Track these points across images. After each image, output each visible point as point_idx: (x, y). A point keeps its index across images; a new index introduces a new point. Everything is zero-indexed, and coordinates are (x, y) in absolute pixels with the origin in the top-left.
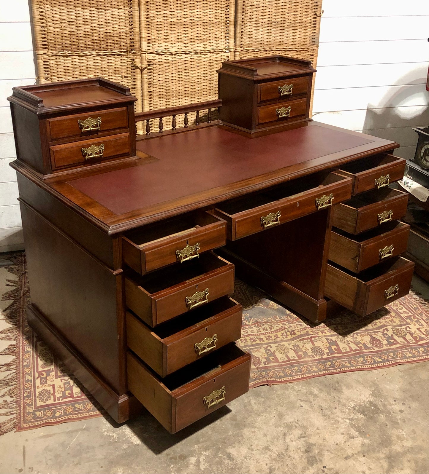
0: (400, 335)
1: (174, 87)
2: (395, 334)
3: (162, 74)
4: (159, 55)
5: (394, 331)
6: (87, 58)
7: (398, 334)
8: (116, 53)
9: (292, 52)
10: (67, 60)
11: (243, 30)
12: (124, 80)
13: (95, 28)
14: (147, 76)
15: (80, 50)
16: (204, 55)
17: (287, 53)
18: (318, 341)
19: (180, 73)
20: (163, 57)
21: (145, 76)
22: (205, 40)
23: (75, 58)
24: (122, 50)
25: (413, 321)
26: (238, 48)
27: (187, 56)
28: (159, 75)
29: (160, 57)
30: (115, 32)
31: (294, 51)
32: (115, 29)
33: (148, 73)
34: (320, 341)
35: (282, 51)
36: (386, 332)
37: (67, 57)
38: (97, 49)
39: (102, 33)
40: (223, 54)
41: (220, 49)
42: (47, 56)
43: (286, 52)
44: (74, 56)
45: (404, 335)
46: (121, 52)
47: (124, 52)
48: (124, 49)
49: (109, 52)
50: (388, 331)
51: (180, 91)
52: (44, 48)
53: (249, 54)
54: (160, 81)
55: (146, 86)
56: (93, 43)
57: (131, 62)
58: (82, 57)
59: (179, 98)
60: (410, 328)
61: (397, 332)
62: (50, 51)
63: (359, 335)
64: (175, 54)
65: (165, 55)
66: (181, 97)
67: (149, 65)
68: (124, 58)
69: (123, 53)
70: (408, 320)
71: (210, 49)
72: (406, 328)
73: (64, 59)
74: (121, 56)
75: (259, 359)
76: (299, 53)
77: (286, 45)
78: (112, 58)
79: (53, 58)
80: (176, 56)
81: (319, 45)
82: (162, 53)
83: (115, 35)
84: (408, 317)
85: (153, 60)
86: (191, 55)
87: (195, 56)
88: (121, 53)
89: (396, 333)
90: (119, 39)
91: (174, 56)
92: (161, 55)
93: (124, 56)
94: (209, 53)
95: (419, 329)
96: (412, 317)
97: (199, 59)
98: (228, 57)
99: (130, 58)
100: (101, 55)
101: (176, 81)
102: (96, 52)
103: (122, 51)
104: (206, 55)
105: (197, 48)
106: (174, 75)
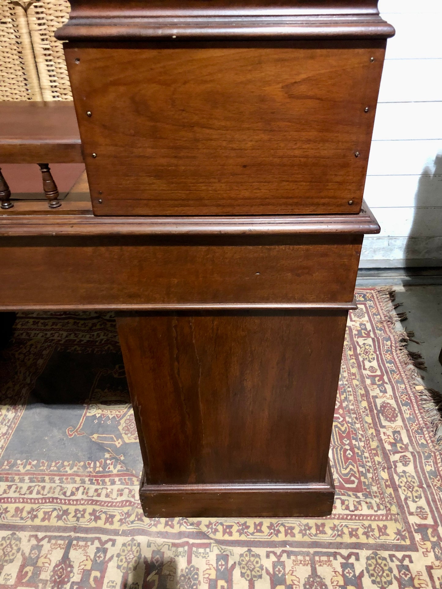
0: (378, 579)
2: (368, 572)
5: (370, 565)
7: (375, 575)
18: (201, 557)
25: (429, 540)
34: (204, 560)
36: (352, 560)
45: (385, 583)
50: (357, 559)
60: (411, 562)
61: (374, 570)
63: (293, 557)
70: (418, 537)
72: (404, 557)
75: (71, 572)
84: (422, 529)
89: (371, 572)
95: (429, 569)
96: (430, 531)
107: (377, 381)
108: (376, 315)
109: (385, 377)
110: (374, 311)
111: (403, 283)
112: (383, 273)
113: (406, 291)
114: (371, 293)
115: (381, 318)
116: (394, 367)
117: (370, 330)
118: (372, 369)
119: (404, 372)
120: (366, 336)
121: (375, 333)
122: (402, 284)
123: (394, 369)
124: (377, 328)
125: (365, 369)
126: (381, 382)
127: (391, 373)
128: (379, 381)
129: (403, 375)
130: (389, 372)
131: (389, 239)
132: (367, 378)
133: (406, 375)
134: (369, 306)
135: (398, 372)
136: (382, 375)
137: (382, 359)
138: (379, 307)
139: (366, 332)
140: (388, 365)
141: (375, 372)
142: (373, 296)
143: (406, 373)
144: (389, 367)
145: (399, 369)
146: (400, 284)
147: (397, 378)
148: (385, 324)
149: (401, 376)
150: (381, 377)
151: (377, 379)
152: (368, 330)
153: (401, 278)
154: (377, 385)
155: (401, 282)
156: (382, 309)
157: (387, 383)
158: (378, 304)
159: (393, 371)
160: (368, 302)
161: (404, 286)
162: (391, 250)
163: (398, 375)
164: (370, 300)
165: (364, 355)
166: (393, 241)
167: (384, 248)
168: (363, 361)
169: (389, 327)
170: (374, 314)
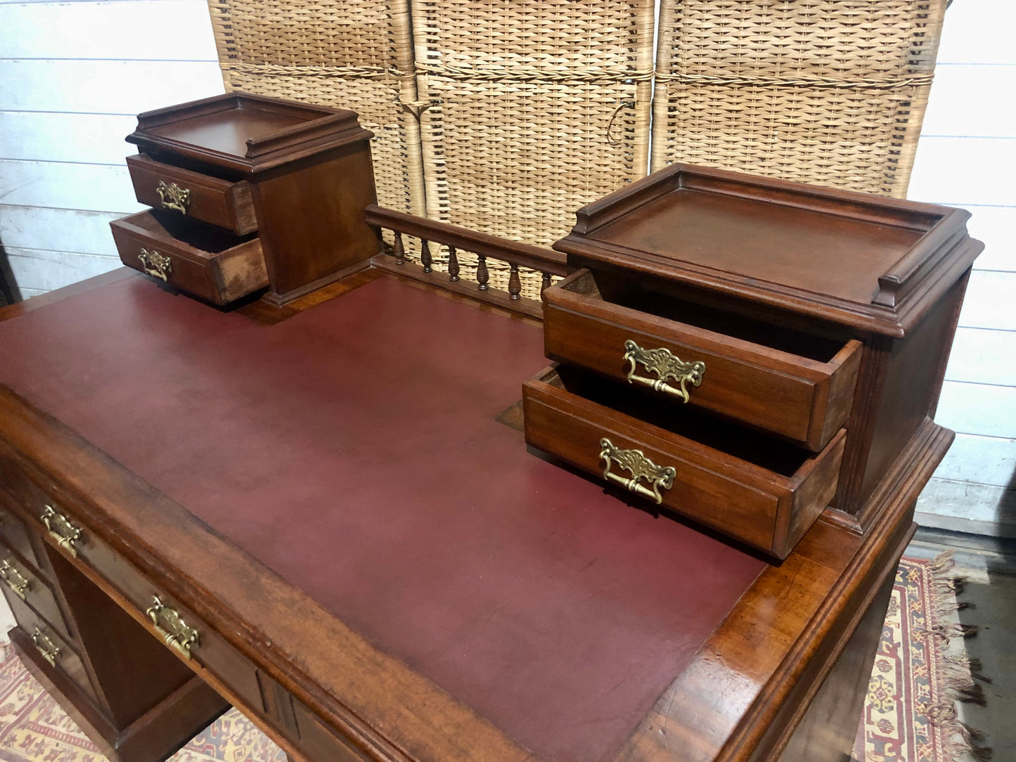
1: (495, 159)
3: (465, 127)
4: (455, 79)
6: (308, 81)
8: (362, 74)
9: (833, 90)
10: (273, 84)
11: (679, 25)
12: (385, 136)
13: (318, 15)
14: (429, 127)
15: (294, 64)
16: (568, 86)
17: (817, 94)
19: (508, 127)
20: (466, 84)
21: (427, 127)
22: (572, 46)
23: (287, 81)
24: (375, 67)
26: (665, 74)
27: (524, 85)
28: (459, 127)
29: (460, 84)
30: (358, 25)
31: (842, 88)
32: (358, 17)
33: (434, 119)
35: (799, 86)
37: (272, 78)
38: (325, 63)
39: (332, 25)
40: (619, 86)
41: (611, 75)
42: (238, 74)
43: (814, 90)
44: (285, 75)
46: (373, 70)
47: (379, 71)
48: (377, 64)
49: (348, 69)
51: (510, 170)
52: (231, 57)
53: (695, 91)
54: (460, 141)
55: (429, 150)
56: (317, 47)
57: (395, 95)
58: (299, 78)
59: (507, 188)
62: (241, 63)
64: (495, 81)
65: (471, 81)
66: (510, 184)
67: (435, 103)
68: (379, 85)
69: (375, 74)
71: (584, 71)
73: (266, 81)
74: (374, 80)
76: (857, 96)
77: (816, 69)
78: (356, 83)
79: (249, 77)
80: (498, 85)
81: (935, 72)
82: (463, 76)
83: (358, 31)
85: (442, 90)
86: (536, 84)
87: (546, 88)
88: (372, 74)
90: (367, 41)
91: (491, 85)
92: (462, 80)
93: (379, 80)
94: (583, 83)
97: (556, 94)
98: (632, 95)
99: (392, 87)
100: (334, 76)
101: (498, 145)
102: (324, 68)
103: (375, 70)
104: (575, 86)
105: (550, 69)
106: (493, 130)
107: (886, 750)
108: (918, 616)
109: (904, 747)
110: (917, 607)
111: (988, 567)
112: (951, 539)
113: (992, 583)
114: (920, 570)
115: (925, 624)
116: (926, 732)
117: (899, 644)
118: (885, 725)
119: (943, 746)
120: (888, 652)
121: (906, 651)
122: (987, 569)
123: (927, 735)
124: (912, 641)
125: (870, 722)
126: (894, 754)
127: (918, 742)
128: (890, 750)
129: (939, 751)
130: (915, 739)
131: (967, 486)
132: (869, 740)
133: (945, 752)
134: (910, 596)
135: (931, 743)
136: (901, 741)
137: (909, 710)
138: (927, 601)
139: (891, 646)
140: (916, 724)
141: (888, 732)
142: (921, 577)
143: (945, 749)
144: (916, 730)
145: (934, 739)
146: (981, 568)
147: (926, 754)
148: (930, 638)
149: (934, 751)
150: (897, 744)
151: (889, 745)
152: (895, 642)
153: (986, 556)
154: (884, 756)
155: (984, 564)
156: (932, 607)
157: (903, 759)
158: (927, 595)
159: (923, 738)
160: (910, 588)
161: (989, 572)
162: (971, 504)
163: (929, 748)
164: (914, 584)
165: (875, 697)
166: (974, 490)
167: (955, 499)
168: (870, 707)
169: (936, 645)
170: (915, 613)
